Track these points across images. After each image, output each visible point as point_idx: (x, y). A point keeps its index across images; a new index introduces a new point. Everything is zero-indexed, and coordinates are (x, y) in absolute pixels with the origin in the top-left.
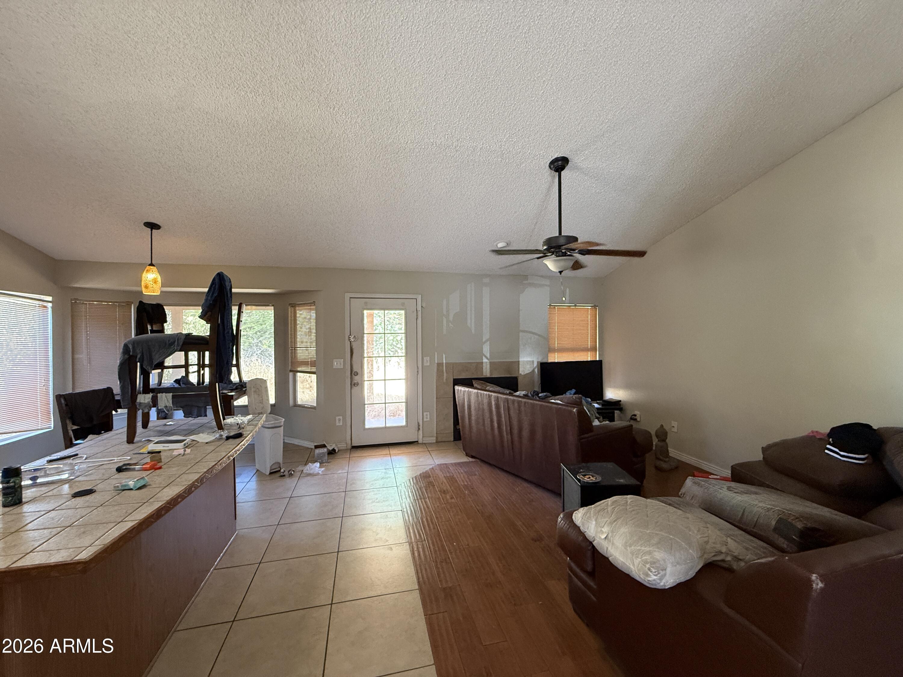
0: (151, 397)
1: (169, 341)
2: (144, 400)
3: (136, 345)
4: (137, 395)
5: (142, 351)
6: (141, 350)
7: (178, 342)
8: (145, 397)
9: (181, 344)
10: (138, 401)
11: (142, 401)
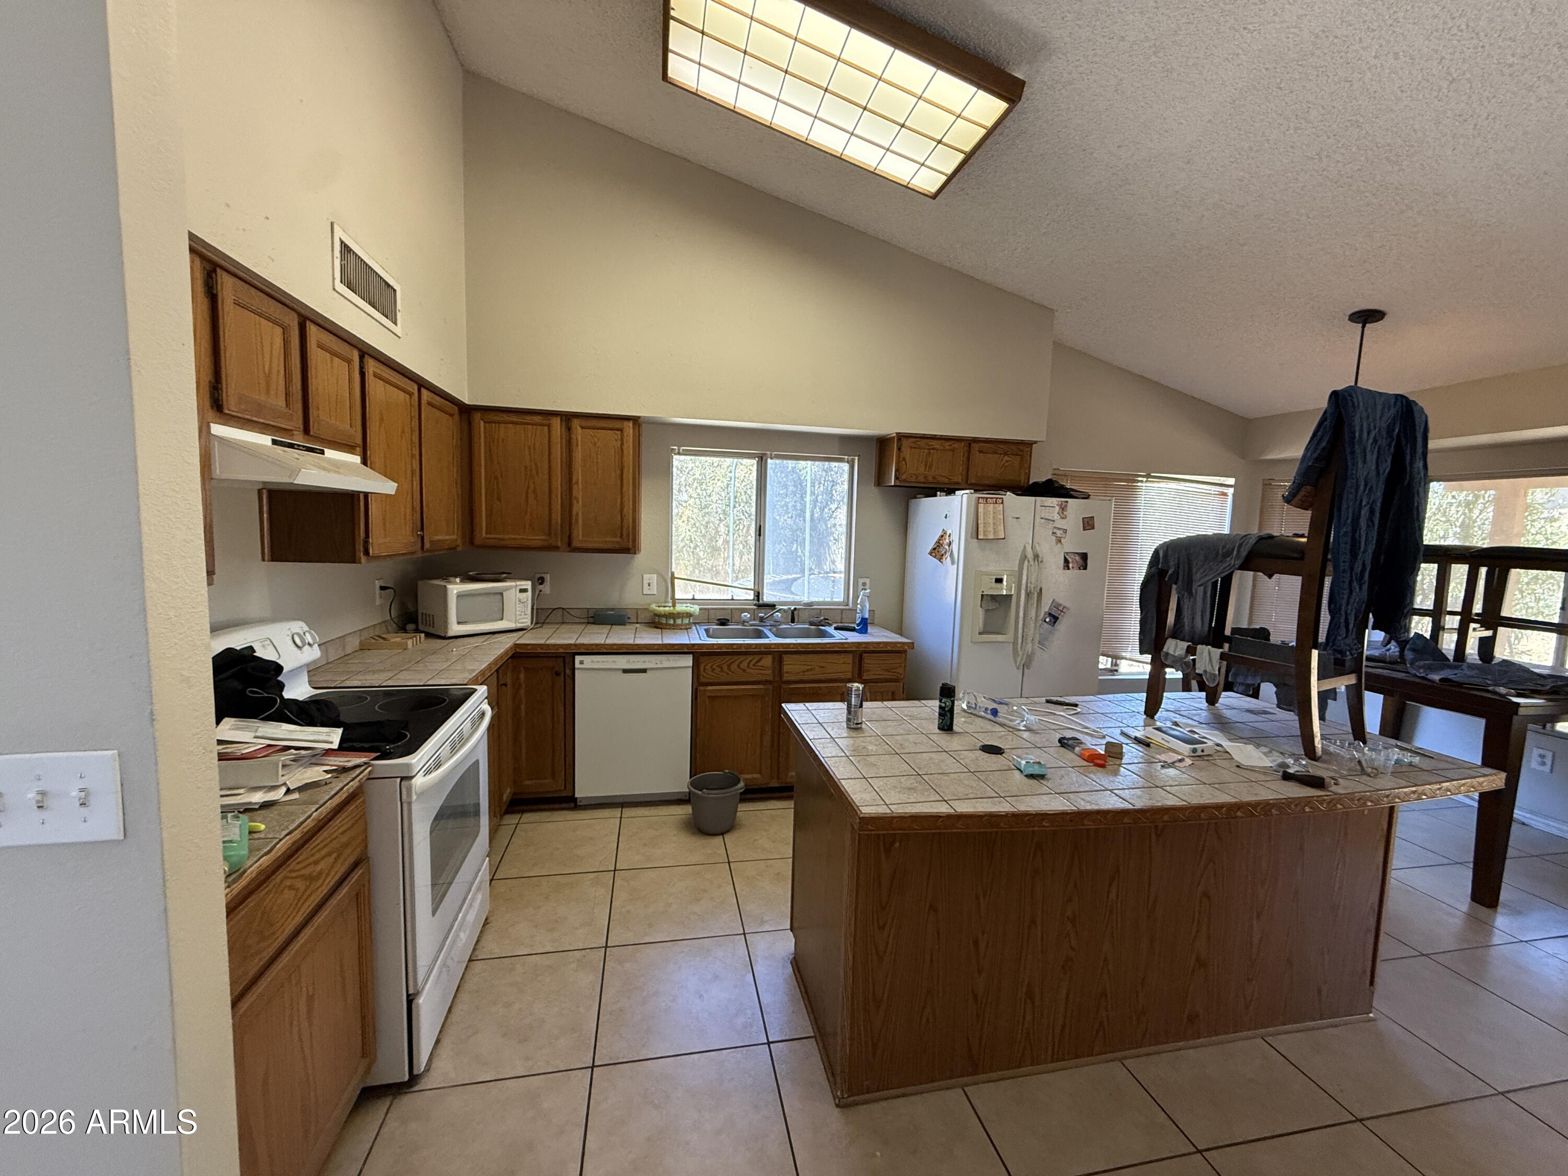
0: (1186, 647)
1: (1224, 548)
2: (1175, 652)
3: (1170, 552)
4: (1167, 639)
5: (1178, 564)
6: (1176, 560)
7: (1238, 551)
8: (1176, 645)
9: (1244, 553)
10: (1165, 650)
11: (1171, 652)
